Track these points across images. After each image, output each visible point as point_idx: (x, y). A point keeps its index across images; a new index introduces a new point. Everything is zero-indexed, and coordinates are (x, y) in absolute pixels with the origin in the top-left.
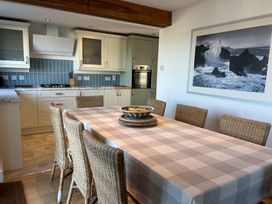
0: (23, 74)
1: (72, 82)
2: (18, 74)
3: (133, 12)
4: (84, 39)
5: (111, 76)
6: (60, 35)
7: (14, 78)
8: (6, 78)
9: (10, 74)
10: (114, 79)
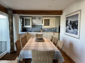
0: (31, 29)
1: (42, 31)
2: (30, 29)
3: (49, 12)
4: (45, 19)
5: (53, 29)
6: (39, 19)
7: (29, 29)
8: (27, 29)
9: (28, 29)
10: (54, 30)
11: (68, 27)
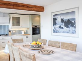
4: (13, 17)
6: (4, 16)
11: (57, 26)
